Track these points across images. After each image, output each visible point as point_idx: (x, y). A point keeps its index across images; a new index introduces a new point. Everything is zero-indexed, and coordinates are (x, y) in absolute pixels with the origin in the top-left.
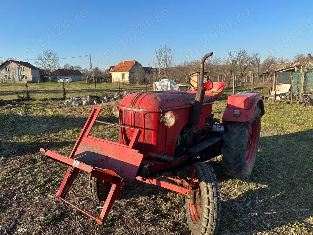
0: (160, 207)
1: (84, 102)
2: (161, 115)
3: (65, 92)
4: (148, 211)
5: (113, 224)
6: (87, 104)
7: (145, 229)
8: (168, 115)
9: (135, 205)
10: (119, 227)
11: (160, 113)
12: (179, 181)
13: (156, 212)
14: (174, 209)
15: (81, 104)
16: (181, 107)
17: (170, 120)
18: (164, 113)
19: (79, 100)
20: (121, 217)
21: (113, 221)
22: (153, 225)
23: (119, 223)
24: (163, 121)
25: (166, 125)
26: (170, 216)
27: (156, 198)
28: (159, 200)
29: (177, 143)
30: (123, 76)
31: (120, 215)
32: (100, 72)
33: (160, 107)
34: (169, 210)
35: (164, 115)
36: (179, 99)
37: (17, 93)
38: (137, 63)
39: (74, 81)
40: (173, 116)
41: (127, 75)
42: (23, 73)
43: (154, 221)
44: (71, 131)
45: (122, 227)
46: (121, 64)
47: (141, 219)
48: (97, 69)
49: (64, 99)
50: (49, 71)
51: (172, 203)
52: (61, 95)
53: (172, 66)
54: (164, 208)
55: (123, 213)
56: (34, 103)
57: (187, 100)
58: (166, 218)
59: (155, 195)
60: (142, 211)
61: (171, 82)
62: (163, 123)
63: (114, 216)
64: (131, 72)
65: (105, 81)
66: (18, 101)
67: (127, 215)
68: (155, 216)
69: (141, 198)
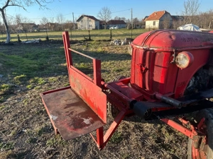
0: (164, 137)
1: (122, 43)
2: (174, 55)
3: (111, 36)
4: (151, 137)
5: (119, 142)
6: (124, 44)
7: (145, 155)
8: (181, 55)
9: (141, 129)
10: (124, 146)
11: (172, 53)
12: (185, 122)
13: (159, 140)
14: (177, 142)
15: (120, 44)
16: (200, 48)
17: (183, 61)
18: (177, 53)
19: (119, 41)
20: (127, 138)
21: (120, 139)
22: (153, 153)
23: (124, 142)
24: (175, 62)
25: (178, 66)
26: (171, 148)
27: (162, 127)
28: (164, 130)
29: (188, 85)
30: (154, 24)
31: (127, 135)
32: (138, 21)
33: (173, 46)
34: (171, 142)
35: (176, 55)
36: (199, 39)
37: (84, 36)
38: (166, 13)
39: (119, 28)
40: (187, 57)
41: (157, 23)
42: (91, 23)
43: (155, 150)
44: (109, 63)
45: (126, 147)
46: (153, 14)
47: (143, 144)
48: (136, 19)
49: (110, 41)
50: (105, 21)
51: (176, 136)
52: (109, 38)
53: (197, 14)
54: (166, 139)
55: (129, 134)
56: (93, 42)
57: (209, 40)
58: (166, 150)
59: (161, 124)
60: (146, 137)
61: (194, 27)
62: (175, 64)
63: (122, 135)
64: (161, 20)
65: (141, 28)
66: (84, 41)
67: (133, 137)
68: (157, 145)
69: (148, 125)
